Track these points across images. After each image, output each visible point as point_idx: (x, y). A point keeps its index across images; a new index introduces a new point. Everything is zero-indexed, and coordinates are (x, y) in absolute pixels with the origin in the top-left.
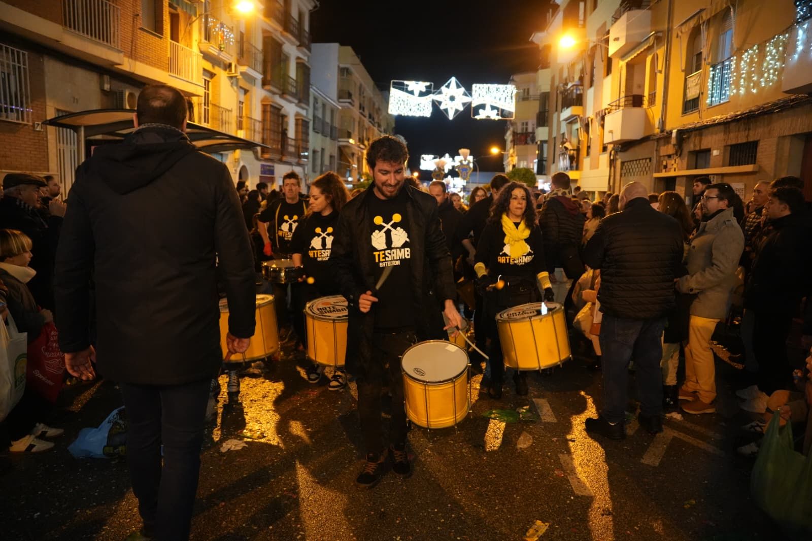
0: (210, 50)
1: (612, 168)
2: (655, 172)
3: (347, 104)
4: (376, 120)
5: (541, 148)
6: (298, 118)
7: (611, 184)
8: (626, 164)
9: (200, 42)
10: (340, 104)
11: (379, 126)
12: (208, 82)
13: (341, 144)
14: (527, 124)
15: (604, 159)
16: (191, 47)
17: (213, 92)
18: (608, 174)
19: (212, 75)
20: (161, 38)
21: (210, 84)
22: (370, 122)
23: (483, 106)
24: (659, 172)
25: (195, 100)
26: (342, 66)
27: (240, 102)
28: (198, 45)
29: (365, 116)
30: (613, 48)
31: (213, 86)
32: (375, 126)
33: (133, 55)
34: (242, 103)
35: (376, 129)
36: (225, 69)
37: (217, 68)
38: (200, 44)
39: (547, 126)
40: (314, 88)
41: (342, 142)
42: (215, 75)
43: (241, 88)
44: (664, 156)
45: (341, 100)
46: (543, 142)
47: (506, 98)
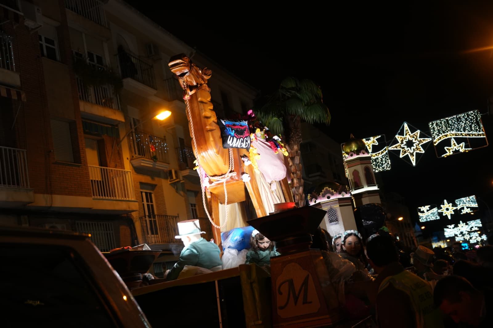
0: (142, 164)
3: (318, 178)
9: (132, 159)
12: (150, 194)
16: (123, 167)
17: (157, 203)
19: (153, 187)
20: (79, 166)
21: (153, 195)
23: (447, 142)
25: (134, 215)
27: (192, 205)
28: (130, 162)
31: (155, 196)
33: (49, 190)
34: (195, 205)
36: (166, 178)
37: (156, 179)
38: (132, 161)
42: (156, 185)
43: (188, 191)
45: (310, 176)
47: (471, 126)
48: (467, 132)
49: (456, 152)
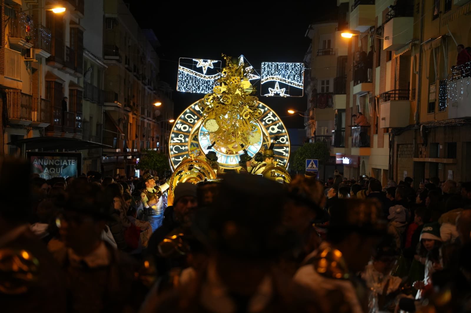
0: (19, 43)
1: (392, 149)
2: (415, 157)
3: (114, 62)
4: (141, 73)
5: (339, 117)
6: (73, 88)
7: (391, 163)
8: (400, 146)
10: (105, 61)
11: (144, 78)
13: (107, 109)
14: (328, 82)
15: (387, 139)
18: (388, 154)
22: (135, 76)
23: (272, 84)
24: (418, 157)
26: (107, 15)
29: (130, 71)
30: (386, 45)
32: (139, 80)
35: (140, 82)
39: (345, 93)
40: (86, 52)
41: (109, 107)
44: (420, 144)
45: (106, 57)
46: (340, 111)
47: (294, 76)
48: (290, 80)
49: (277, 94)
